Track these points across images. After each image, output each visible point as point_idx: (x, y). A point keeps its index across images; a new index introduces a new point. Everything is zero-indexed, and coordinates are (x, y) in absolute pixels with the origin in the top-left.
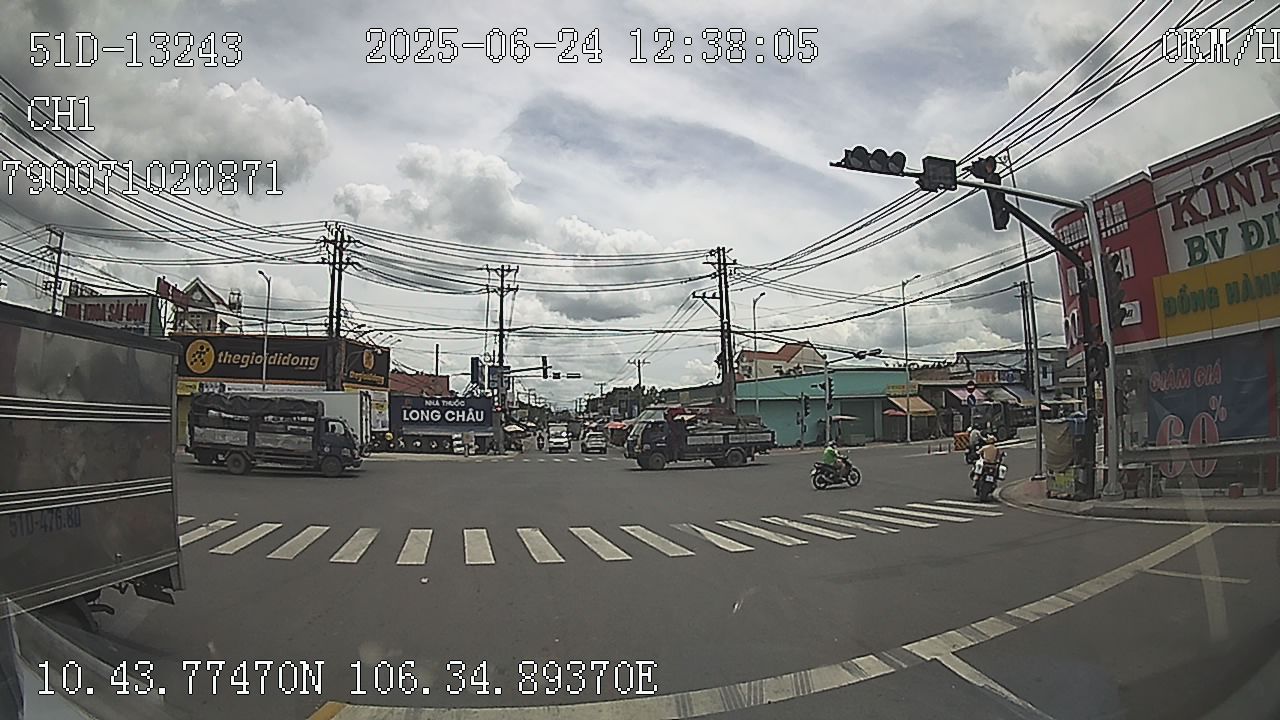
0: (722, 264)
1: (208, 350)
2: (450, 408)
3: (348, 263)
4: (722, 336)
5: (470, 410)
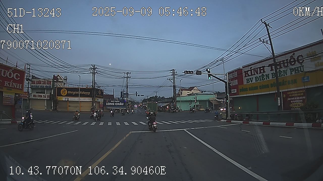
0: (174, 73)
1: (66, 91)
2: (116, 102)
3: (96, 73)
4: (173, 88)
5: (121, 103)
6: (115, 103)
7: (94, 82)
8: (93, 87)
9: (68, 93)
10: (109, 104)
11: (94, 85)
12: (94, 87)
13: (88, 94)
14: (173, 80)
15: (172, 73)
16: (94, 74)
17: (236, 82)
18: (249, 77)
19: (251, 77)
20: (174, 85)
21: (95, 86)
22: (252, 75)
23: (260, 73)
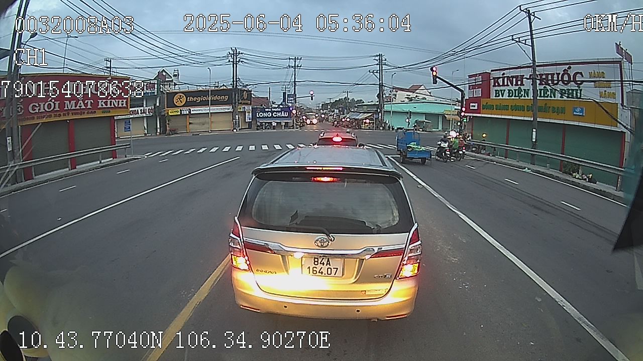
2: (275, 111)
3: (239, 61)
4: (379, 87)
5: (283, 112)
6: (272, 113)
7: (236, 79)
8: (233, 87)
9: (188, 100)
10: (261, 115)
11: (236, 84)
12: (236, 86)
13: (224, 99)
14: (380, 73)
15: (377, 60)
16: (235, 64)
17: (478, 93)
18: (498, 88)
19: (502, 88)
20: (380, 83)
21: (238, 85)
22: (503, 85)
23: (517, 85)
